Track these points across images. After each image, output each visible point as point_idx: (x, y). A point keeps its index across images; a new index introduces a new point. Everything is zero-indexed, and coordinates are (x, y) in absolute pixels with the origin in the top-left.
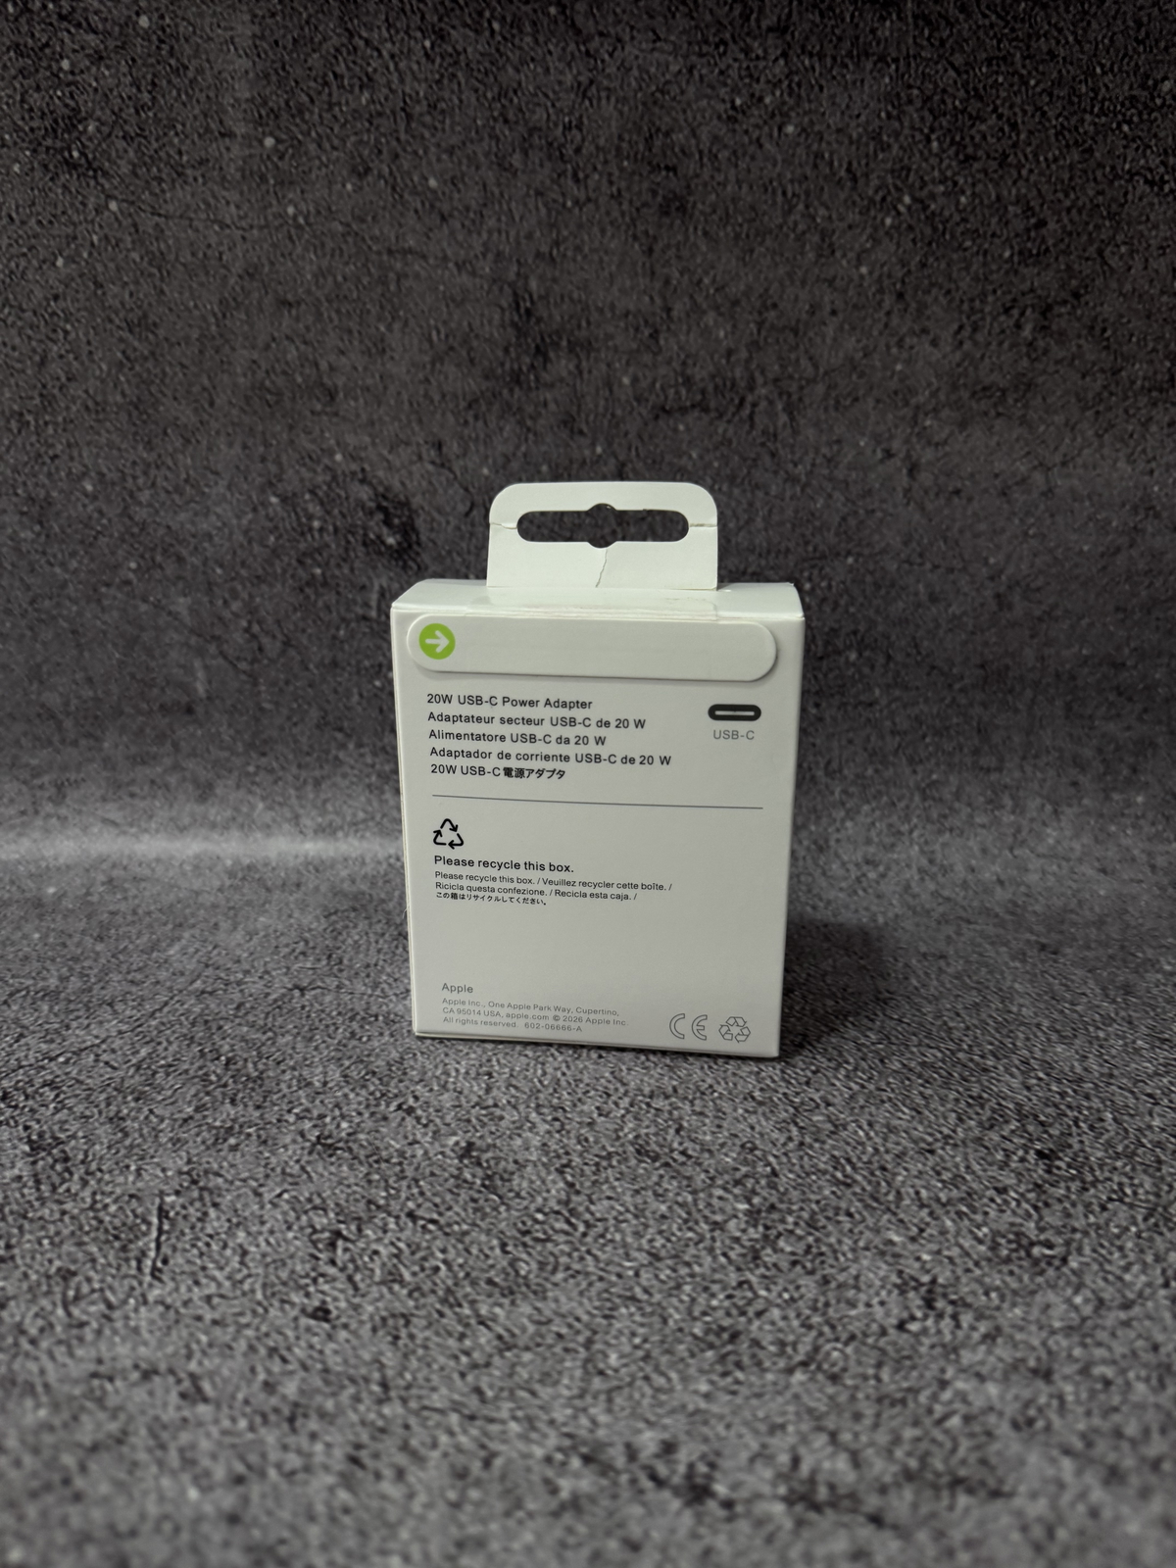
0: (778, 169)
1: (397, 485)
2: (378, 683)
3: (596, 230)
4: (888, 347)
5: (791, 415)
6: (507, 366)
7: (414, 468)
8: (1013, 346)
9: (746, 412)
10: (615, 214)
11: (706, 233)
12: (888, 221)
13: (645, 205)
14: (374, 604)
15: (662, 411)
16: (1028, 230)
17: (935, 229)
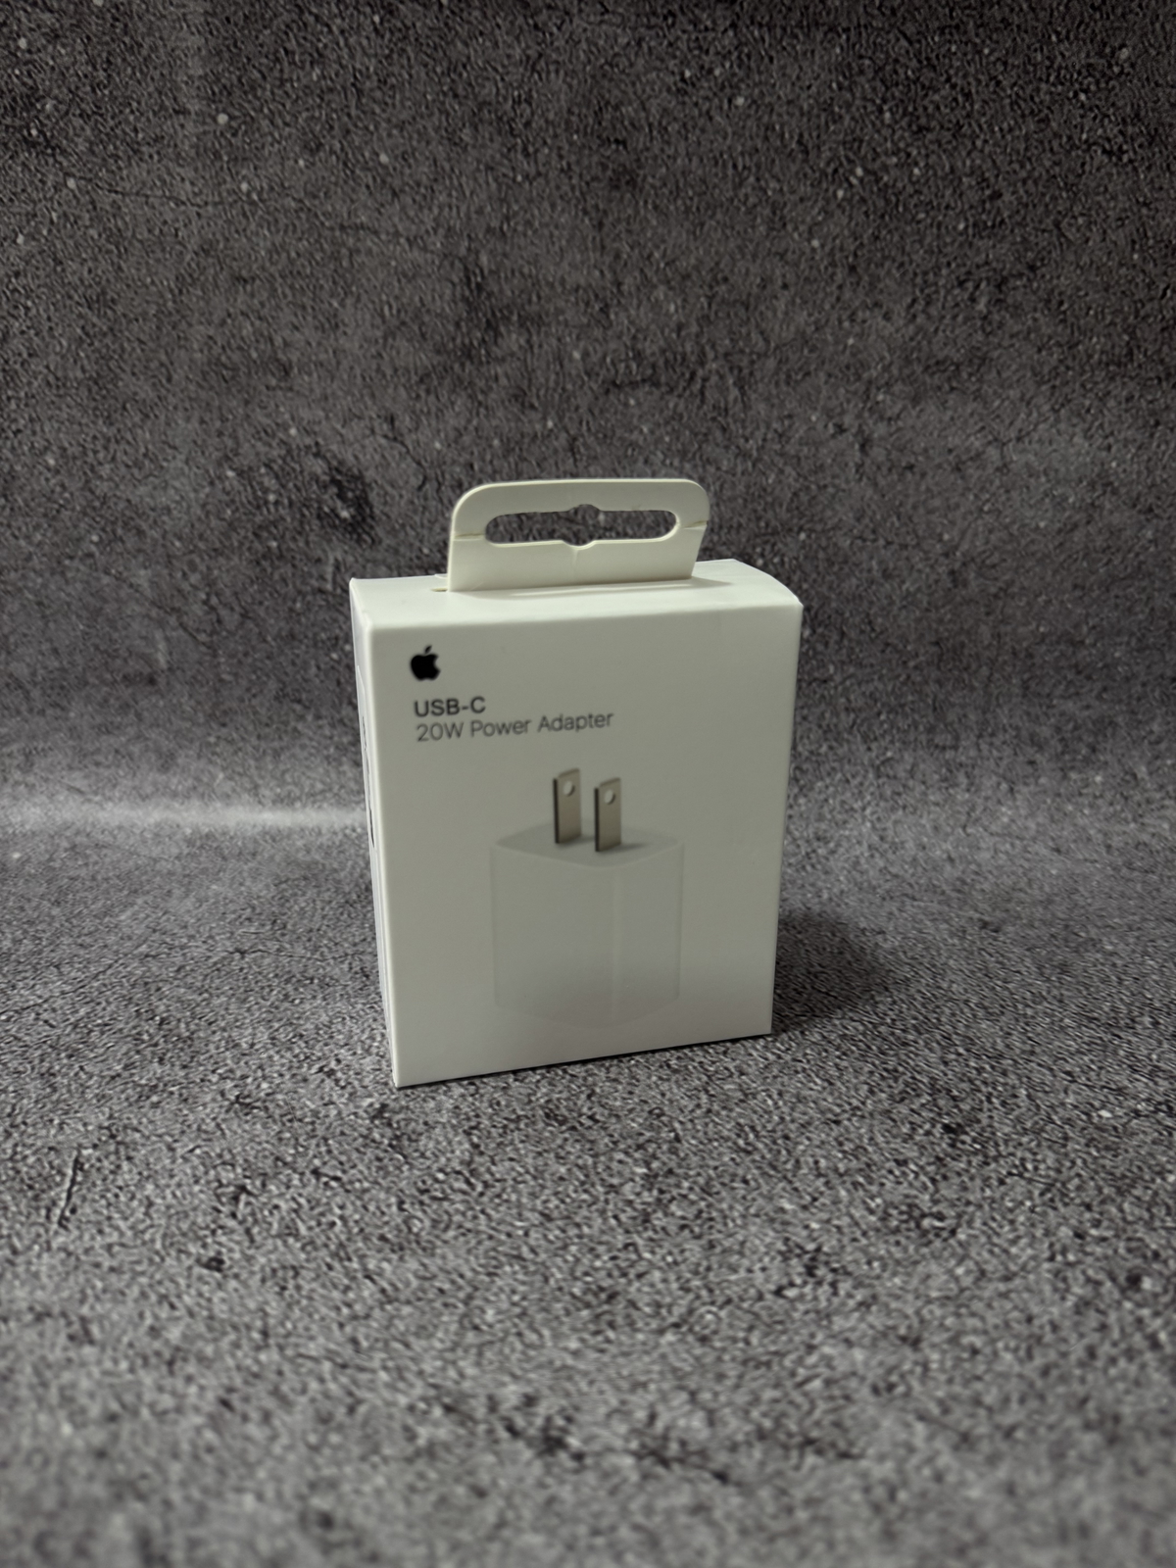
0: (728, 142)
1: (350, 460)
2: (335, 656)
3: (546, 205)
4: (840, 322)
5: (741, 388)
6: (459, 341)
7: (367, 442)
8: (966, 320)
9: (696, 387)
10: (565, 188)
11: (656, 207)
12: (840, 194)
13: (595, 179)
14: (329, 577)
15: (613, 386)
16: (984, 202)
17: (887, 201)
